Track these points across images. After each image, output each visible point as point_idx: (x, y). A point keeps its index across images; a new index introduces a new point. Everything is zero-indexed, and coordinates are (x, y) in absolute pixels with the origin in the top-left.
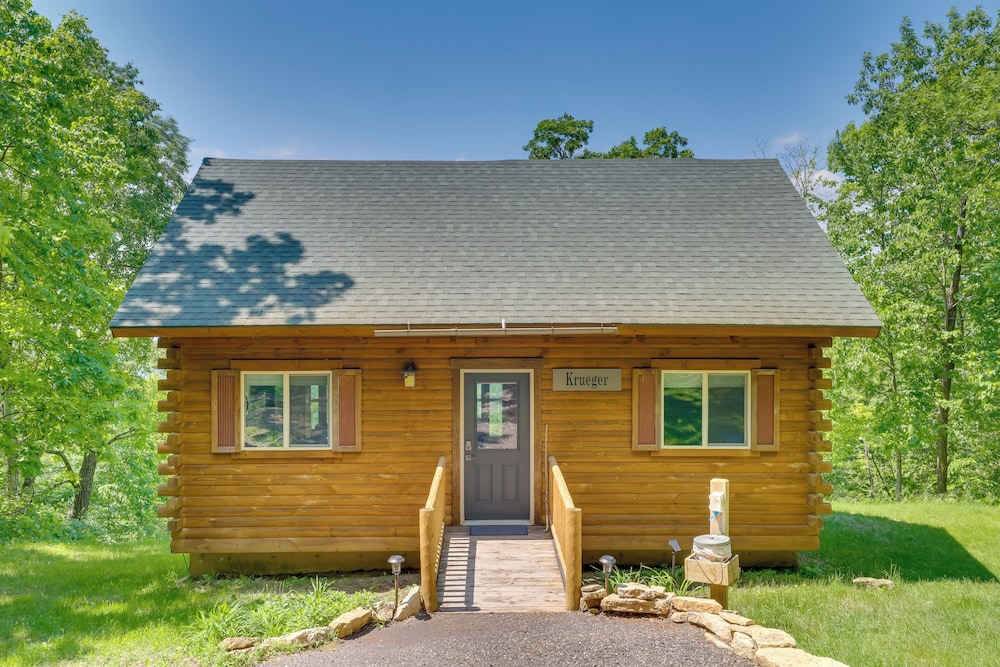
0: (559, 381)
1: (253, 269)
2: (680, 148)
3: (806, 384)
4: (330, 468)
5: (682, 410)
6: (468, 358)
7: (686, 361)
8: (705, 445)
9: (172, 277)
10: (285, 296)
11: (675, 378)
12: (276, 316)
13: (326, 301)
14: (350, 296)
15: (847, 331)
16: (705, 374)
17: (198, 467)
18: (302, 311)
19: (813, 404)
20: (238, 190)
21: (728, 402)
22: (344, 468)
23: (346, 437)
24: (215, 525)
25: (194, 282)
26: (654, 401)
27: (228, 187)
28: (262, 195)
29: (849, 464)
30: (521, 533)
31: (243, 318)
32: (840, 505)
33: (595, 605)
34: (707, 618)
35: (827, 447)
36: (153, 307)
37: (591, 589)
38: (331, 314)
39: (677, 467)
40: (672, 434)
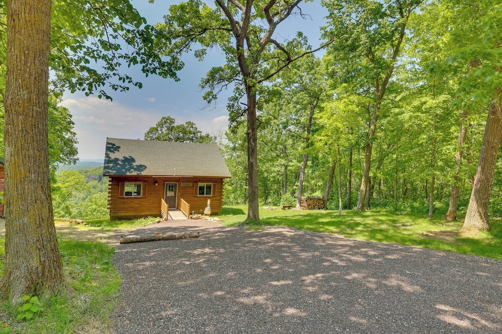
0: (182, 185)
1: (127, 164)
2: (194, 126)
3: (220, 185)
4: (140, 200)
5: (201, 189)
6: (166, 181)
7: (203, 182)
8: (205, 195)
9: (111, 165)
10: (135, 169)
11: (200, 184)
12: (135, 173)
13: (142, 171)
14: (147, 169)
15: (227, 177)
16: (205, 184)
17: (115, 200)
18: (139, 172)
19: (222, 188)
20: (117, 145)
21: (209, 188)
22: (143, 200)
23: (144, 194)
24: (118, 210)
25: (116, 166)
26: (197, 188)
27: (114, 145)
28: (122, 147)
29: (228, 200)
30: (175, 210)
31: (128, 174)
32: (224, 207)
33: (191, 218)
34: (207, 218)
35: (223, 199)
36: (111, 171)
37: (191, 216)
38: (144, 173)
39: (201, 199)
40: (200, 194)
